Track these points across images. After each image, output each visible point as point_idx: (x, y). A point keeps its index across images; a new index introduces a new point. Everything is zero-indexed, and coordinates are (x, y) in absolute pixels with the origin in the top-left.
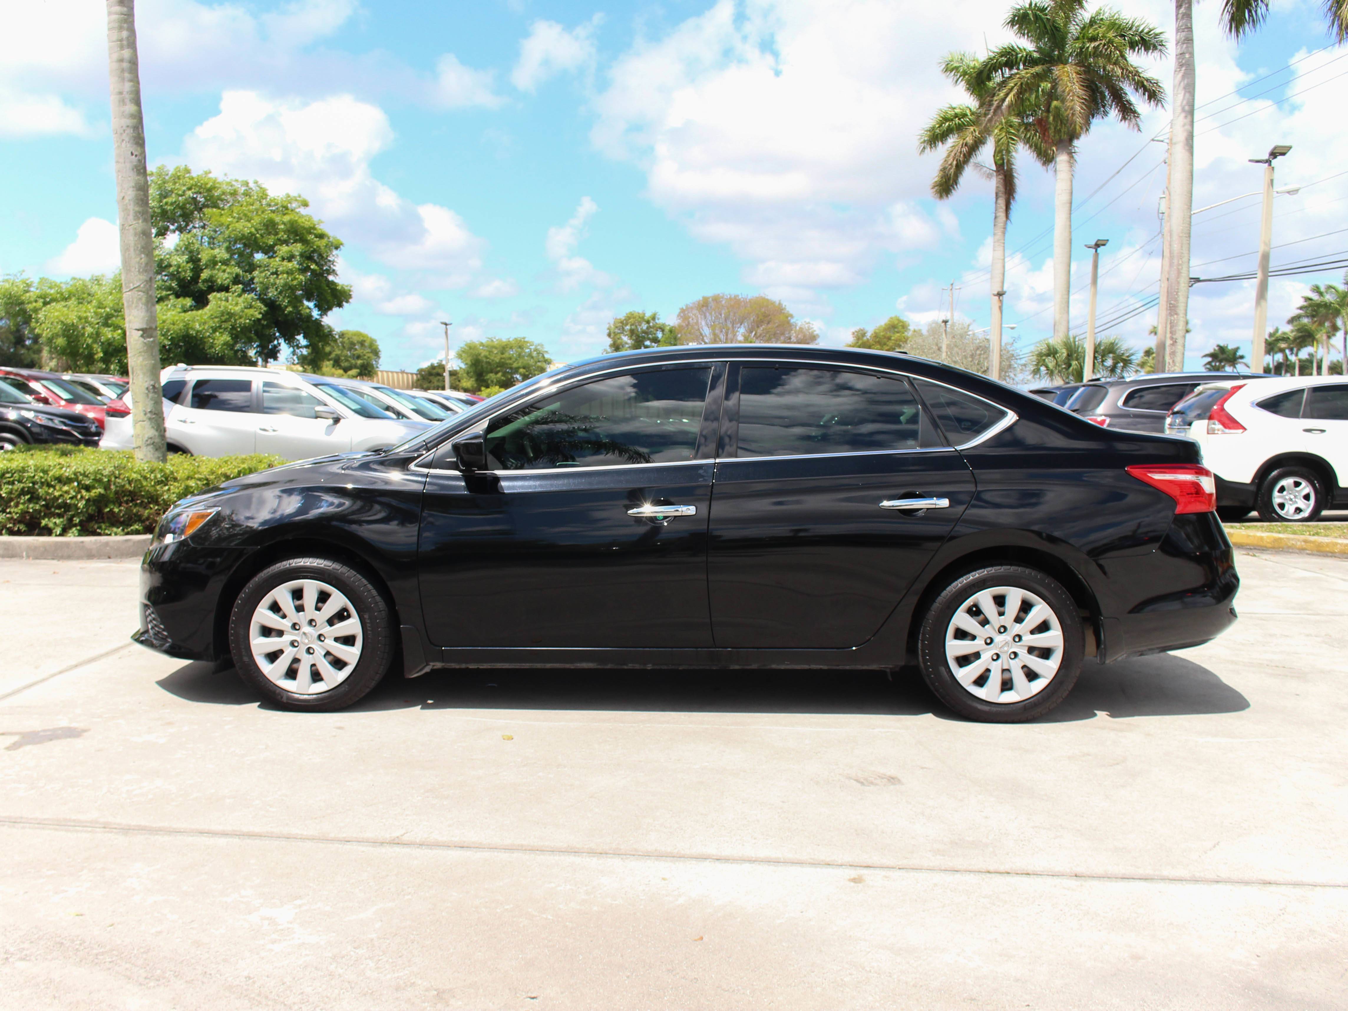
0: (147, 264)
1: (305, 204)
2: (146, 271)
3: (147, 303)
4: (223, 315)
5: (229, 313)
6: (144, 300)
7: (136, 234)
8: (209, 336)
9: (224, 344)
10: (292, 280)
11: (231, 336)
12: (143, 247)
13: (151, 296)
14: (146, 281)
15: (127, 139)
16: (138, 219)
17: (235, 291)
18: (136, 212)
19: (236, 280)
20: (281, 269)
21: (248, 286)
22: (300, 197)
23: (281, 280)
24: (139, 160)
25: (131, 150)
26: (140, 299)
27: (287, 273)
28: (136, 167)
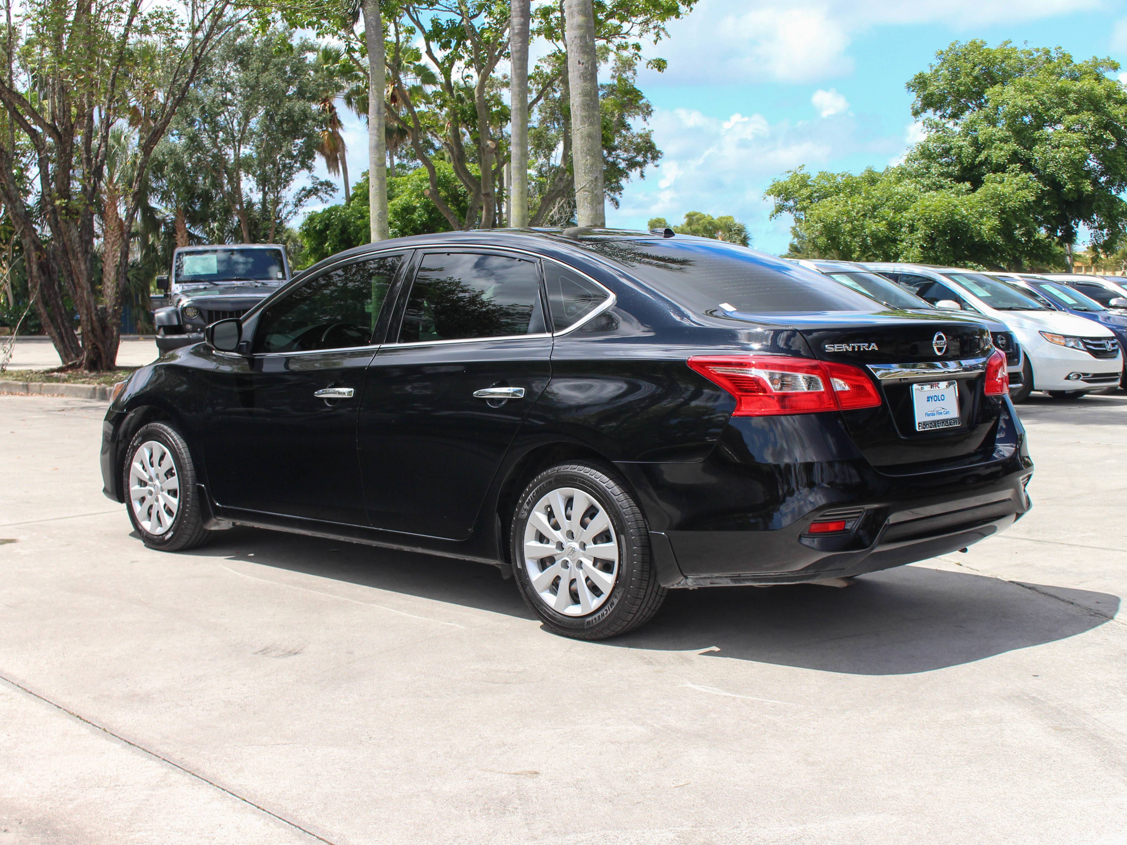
0: (592, 165)
1: (1115, 67)
2: (591, 172)
3: (592, 203)
4: (992, 198)
5: (999, 196)
6: (589, 199)
7: (582, 138)
8: (975, 223)
9: (991, 229)
10: (1075, 153)
11: (1000, 221)
12: (588, 150)
13: (596, 194)
14: (592, 181)
15: (575, 50)
16: (585, 123)
17: (1013, 171)
18: (582, 117)
19: (1014, 158)
20: (1064, 141)
21: (1027, 166)
22: (1109, 59)
23: (1061, 155)
24: (586, 68)
25: (579, 58)
26: (586, 198)
27: (1070, 147)
28: (582, 74)
